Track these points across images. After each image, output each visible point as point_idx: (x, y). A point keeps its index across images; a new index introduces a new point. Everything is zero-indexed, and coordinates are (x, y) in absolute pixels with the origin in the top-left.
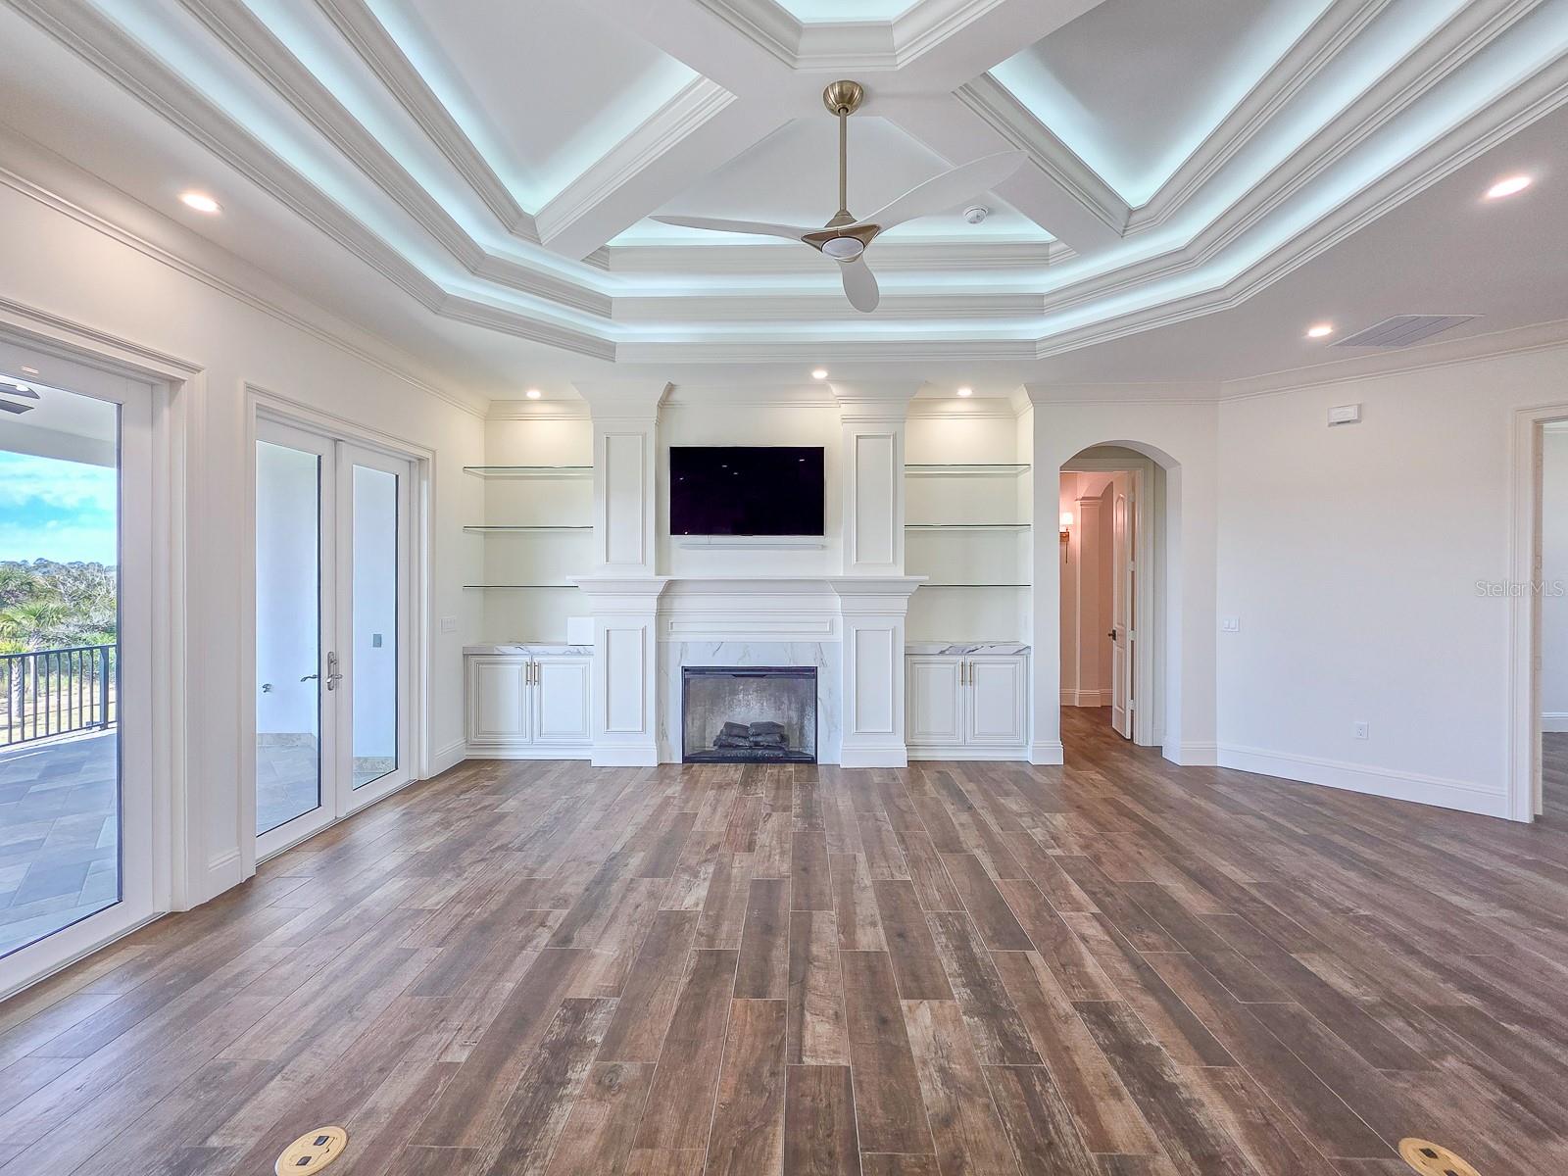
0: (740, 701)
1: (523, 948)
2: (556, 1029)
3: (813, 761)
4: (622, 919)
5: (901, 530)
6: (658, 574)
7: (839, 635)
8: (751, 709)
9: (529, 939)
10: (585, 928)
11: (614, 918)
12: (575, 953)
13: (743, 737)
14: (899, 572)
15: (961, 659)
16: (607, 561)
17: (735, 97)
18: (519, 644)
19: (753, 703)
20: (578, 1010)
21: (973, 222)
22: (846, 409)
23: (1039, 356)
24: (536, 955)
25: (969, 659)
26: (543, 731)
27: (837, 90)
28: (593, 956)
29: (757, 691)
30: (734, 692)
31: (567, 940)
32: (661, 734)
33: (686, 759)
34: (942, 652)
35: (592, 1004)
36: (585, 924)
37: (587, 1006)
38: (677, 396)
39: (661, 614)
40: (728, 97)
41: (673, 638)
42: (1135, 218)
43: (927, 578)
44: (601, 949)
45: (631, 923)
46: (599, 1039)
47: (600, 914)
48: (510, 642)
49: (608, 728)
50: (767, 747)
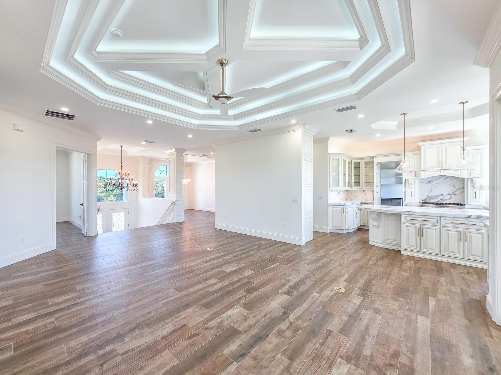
1: (299, 316)
2: (294, 291)
4: (263, 313)
9: (297, 319)
10: (277, 315)
11: (266, 315)
12: (283, 308)
20: (288, 293)
24: (295, 312)
28: (279, 304)
31: (285, 313)
35: (284, 293)
36: (276, 317)
37: (286, 293)
44: (276, 306)
45: (262, 311)
46: (286, 287)
47: (269, 319)
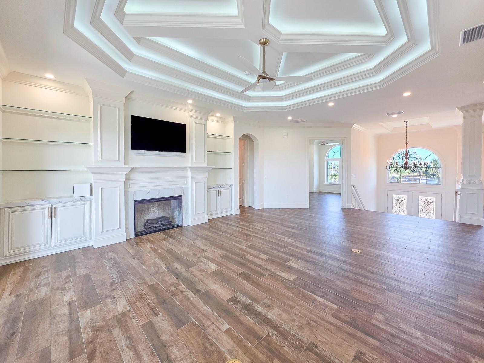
0: (151, 211)
3: (181, 226)
4: (204, 279)
5: (206, 152)
6: (124, 165)
7: (190, 184)
8: (154, 213)
13: (156, 223)
14: (205, 165)
15: (218, 189)
16: (101, 159)
17: (245, 28)
18: (42, 199)
19: (156, 211)
21: (247, 75)
22: (192, 114)
23: (245, 111)
25: (220, 189)
26: (59, 239)
27: (264, 40)
29: (157, 206)
30: (148, 208)
32: (126, 228)
33: (136, 236)
34: (214, 188)
38: (133, 96)
39: (127, 181)
40: (242, 27)
41: (130, 190)
42: (275, 86)
43: (215, 166)
48: (37, 199)
49: (102, 230)
50: (165, 225)
